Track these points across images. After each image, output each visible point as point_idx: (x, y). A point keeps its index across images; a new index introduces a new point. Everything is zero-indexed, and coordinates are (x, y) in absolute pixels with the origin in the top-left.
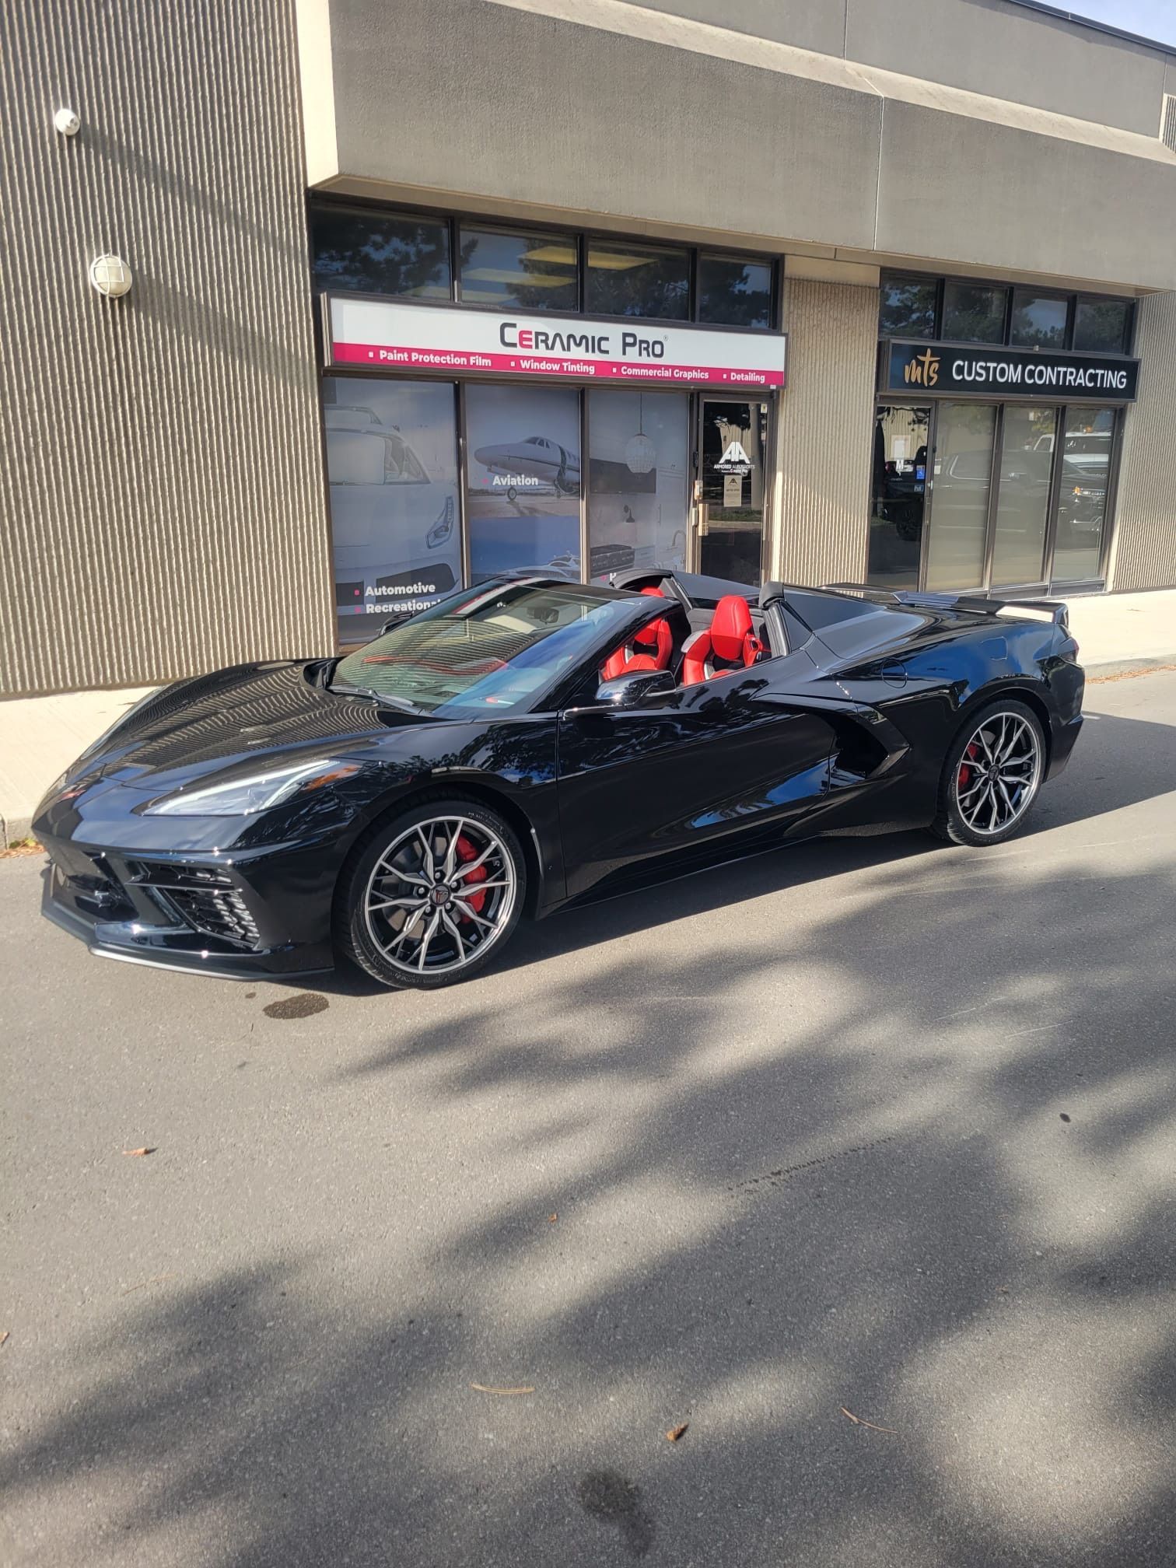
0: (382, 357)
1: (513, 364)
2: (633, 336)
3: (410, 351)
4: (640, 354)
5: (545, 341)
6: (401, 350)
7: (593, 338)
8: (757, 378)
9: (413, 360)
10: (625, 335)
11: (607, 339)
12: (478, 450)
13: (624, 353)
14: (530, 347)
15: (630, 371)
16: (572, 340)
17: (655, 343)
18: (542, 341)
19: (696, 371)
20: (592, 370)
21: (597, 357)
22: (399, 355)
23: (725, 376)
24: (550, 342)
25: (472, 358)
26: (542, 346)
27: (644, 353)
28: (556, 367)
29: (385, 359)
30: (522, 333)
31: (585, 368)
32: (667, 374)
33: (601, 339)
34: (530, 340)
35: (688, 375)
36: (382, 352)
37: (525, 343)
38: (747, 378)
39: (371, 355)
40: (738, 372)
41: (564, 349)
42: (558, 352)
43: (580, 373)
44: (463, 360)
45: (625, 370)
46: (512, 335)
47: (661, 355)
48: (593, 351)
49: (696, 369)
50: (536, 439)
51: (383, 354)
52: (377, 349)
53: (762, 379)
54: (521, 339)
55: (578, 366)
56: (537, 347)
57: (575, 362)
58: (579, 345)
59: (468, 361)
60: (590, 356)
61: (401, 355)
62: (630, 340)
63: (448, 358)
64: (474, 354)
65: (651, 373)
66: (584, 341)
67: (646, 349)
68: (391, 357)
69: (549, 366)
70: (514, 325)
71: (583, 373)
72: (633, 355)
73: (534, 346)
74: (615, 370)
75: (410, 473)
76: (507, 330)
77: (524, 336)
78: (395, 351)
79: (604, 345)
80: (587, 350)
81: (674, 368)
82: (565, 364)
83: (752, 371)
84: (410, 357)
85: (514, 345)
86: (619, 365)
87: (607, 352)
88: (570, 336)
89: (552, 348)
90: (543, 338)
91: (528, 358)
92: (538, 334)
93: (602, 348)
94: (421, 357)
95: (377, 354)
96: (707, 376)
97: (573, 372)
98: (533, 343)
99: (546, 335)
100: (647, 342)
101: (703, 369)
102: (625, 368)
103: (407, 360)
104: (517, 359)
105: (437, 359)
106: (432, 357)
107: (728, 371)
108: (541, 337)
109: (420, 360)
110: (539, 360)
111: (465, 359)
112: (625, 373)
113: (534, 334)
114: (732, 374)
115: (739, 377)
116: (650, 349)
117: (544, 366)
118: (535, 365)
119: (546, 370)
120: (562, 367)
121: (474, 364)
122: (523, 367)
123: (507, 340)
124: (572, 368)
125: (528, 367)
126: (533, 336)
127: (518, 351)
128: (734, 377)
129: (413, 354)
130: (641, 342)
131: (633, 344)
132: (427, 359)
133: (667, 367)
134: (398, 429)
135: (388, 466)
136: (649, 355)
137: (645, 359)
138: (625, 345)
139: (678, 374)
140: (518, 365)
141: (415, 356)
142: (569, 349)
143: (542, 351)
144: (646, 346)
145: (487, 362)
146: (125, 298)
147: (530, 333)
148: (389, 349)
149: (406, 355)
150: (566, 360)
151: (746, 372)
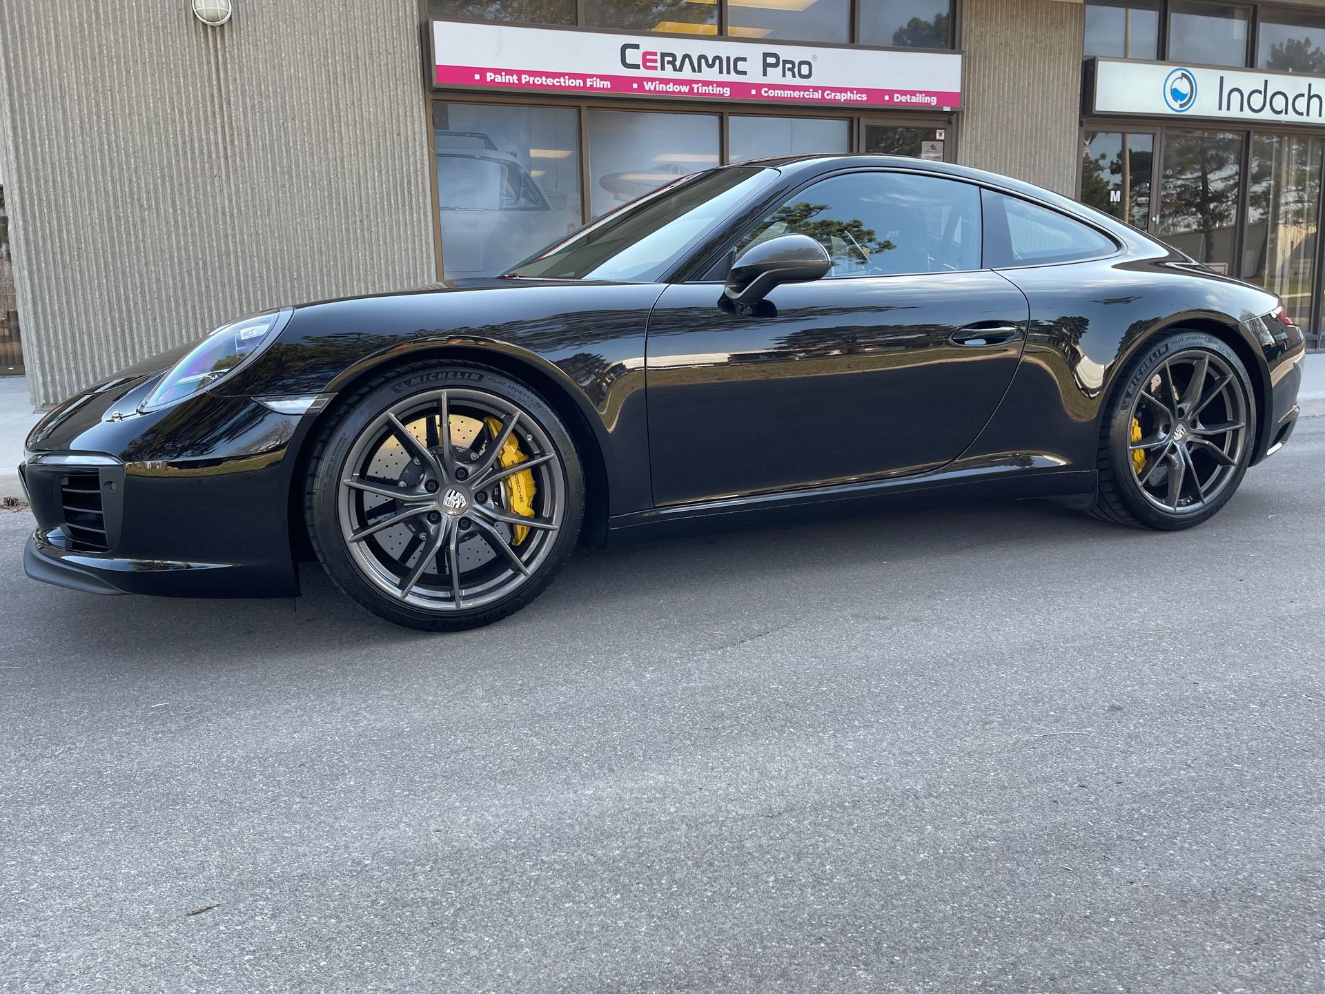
0: (488, 80)
1: (635, 86)
2: (776, 56)
3: (519, 73)
4: (784, 75)
5: (672, 63)
6: (509, 72)
7: (728, 58)
8: (926, 99)
9: (523, 82)
10: (766, 55)
11: (744, 59)
12: (602, 178)
13: (765, 74)
14: (655, 68)
15: (772, 93)
16: (703, 61)
17: (801, 63)
18: (669, 62)
19: (852, 92)
20: (727, 92)
21: (734, 78)
22: (507, 77)
23: (887, 98)
24: (678, 63)
25: (588, 80)
26: (669, 67)
27: (789, 74)
28: (685, 89)
29: (493, 81)
30: (645, 54)
31: (718, 90)
32: (817, 95)
33: (737, 60)
34: (655, 61)
35: (842, 97)
36: (488, 74)
37: (648, 64)
38: (914, 100)
39: (477, 77)
40: (903, 93)
41: (694, 70)
42: (687, 73)
43: (713, 95)
44: (579, 82)
45: (765, 92)
46: (633, 57)
47: (809, 76)
48: (728, 72)
49: (852, 90)
50: (671, 165)
51: (490, 76)
52: (484, 72)
53: (934, 101)
54: (645, 60)
55: (711, 87)
56: (663, 68)
57: (706, 83)
58: (711, 66)
59: (585, 83)
60: (725, 77)
61: (510, 77)
62: (771, 60)
63: (562, 80)
64: (591, 76)
65: (797, 94)
66: (717, 61)
67: (791, 70)
68: (498, 79)
69: (677, 88)
70: (636, 47)
71: (716, 95)
72: (775, 76)
73: (659, 68)
74: (753, 92)
75: (529, 199)
76: (628, 51)
77: (648, 57)
78: (503, 73)
79: (740, 68)
80: (721, 72)
81: (824, 89)
82: (695, 86)
83: (921, 92)
84: (519, 79)
85: (637, 67)
86: (758, 87)
87: (744, 73)
88: (701, 57)
89: (681, 69)
90: (671, 59)
91: (652, 80)
92: (663, 55)
93: (739, 69)
94: (532, 79)
95: (483, 76)
96: (864, 97)
97: (705, 94)
98: (659, 65)
99: (674, 56)
100: (792, 63)
101: (860, 91)
102: (767, 89)
103: (516, 82)
104: (640, 80)
105: (550, 81)
106: (544, 78)
107: (891, 93)
108: (668, 58)
109: (531, 82)
110: (665, 81)
111: (581, 82)
112: (766, 95)
113: (659, 55)
114: (896, 95)
115: (904, 99)
116: (796, 70)
117: (670, 87)
118: (660, 87)
119: (674, 92)
120: (692, 89)
121: (592, 86)
122: (647, 88)
123: (628, 61)
124: (703, 89)
125: (652, 89)
126: (658, 58)
127: (642, 73)
128: (898, 98)
129: (523, 76)
130: (785, 62)
131: (776, 65)
132: (538, 81)
133: (816, 89)
134: (515, 155)
135: (504, 192)
136: (794, 76)
137: (789, 80)
138: (766, 65)
139: (829, 96)
140: (641, 87)
141: (525, 79)
142: (700, 71)
143: (669, 73)
144: (790, 67)
145: (607, 84)
146: (226, 26)
147: (655, 54)
148: (497, 71)
149: (515, 77)
150: (697, 82)
151: (913, 93)
